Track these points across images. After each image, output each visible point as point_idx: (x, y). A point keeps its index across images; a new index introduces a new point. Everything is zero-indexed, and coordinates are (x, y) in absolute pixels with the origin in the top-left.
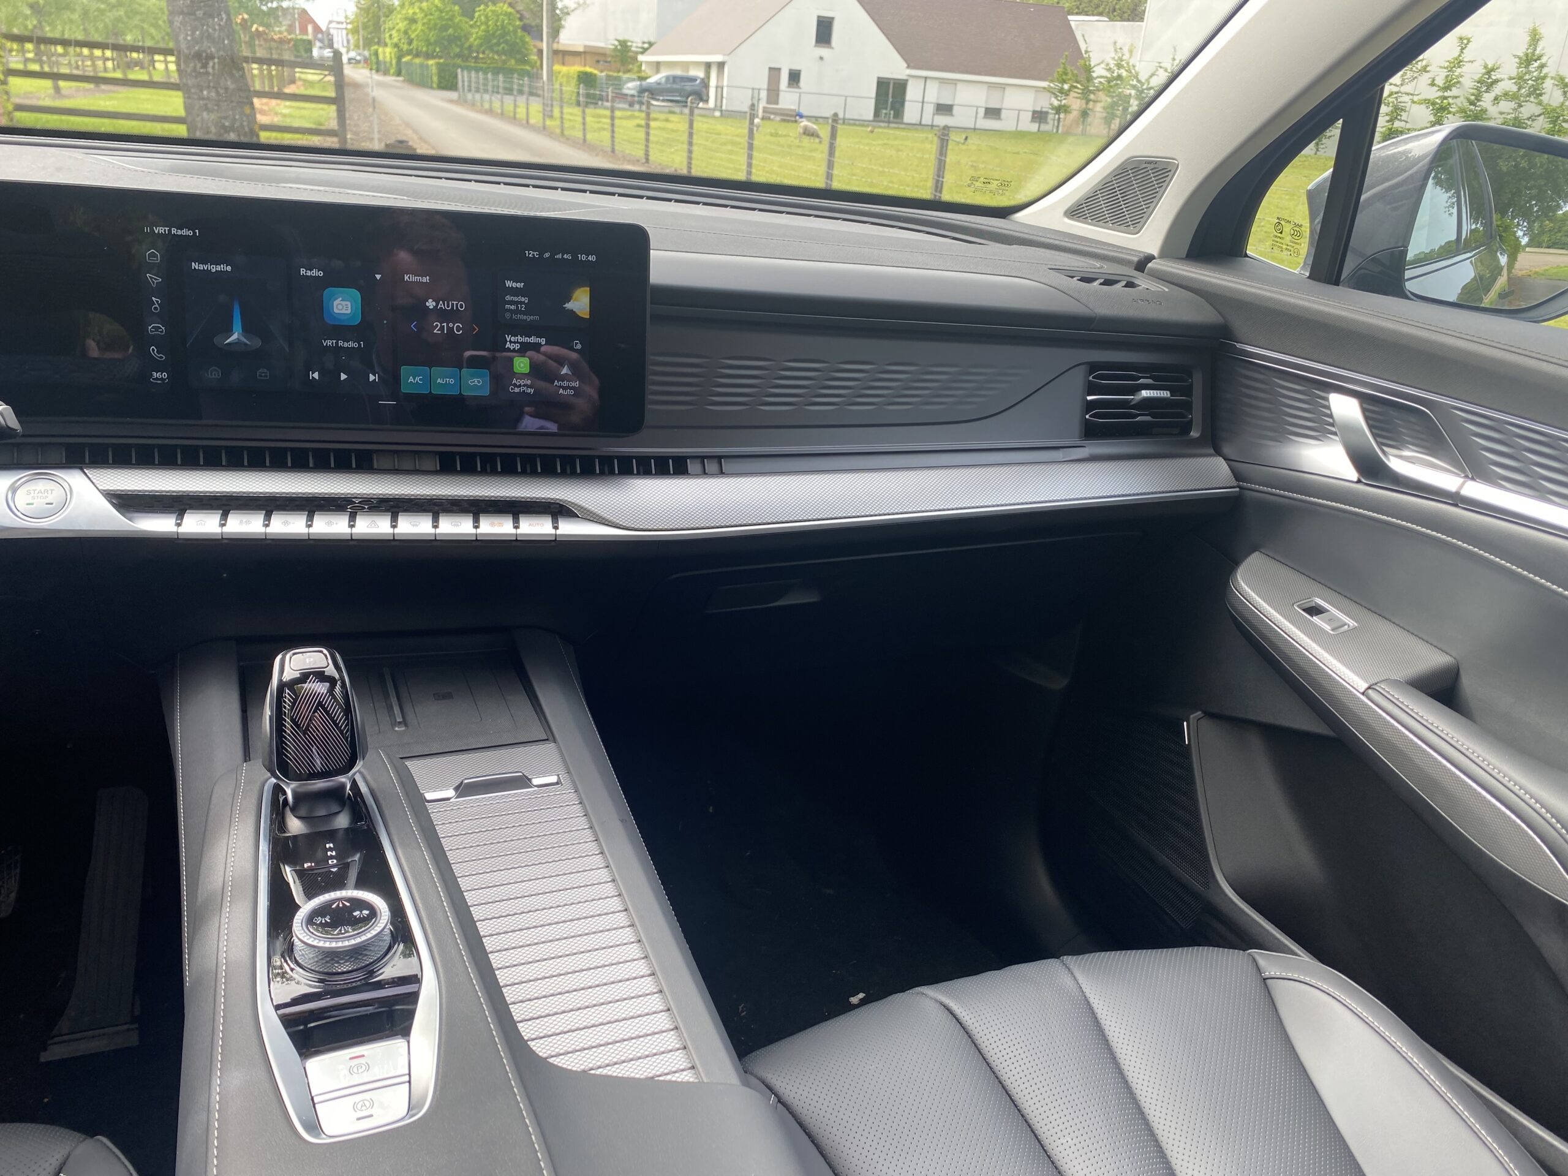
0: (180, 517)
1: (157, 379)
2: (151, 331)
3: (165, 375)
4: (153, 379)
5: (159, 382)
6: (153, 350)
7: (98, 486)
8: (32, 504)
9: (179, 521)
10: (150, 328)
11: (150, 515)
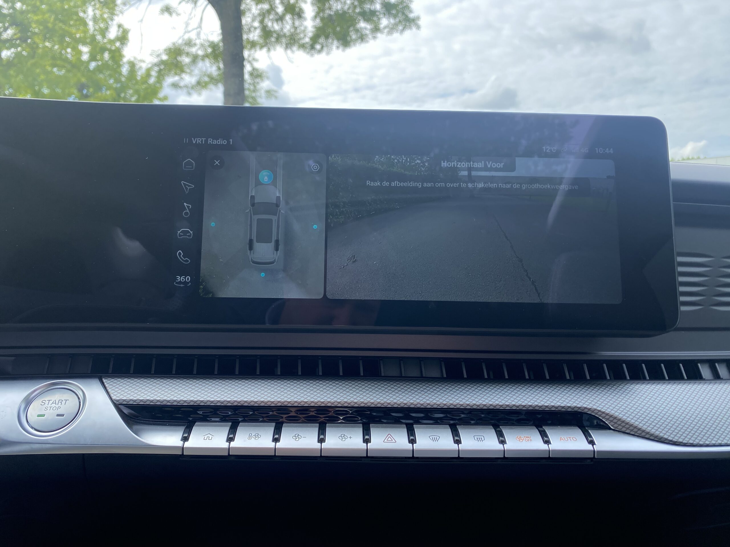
0: (188, 430)
1: (180, 282)
2: (180, 236)
3: (188, 278)
4: (177, 283)
5: (182, 285)
6: (180, 254)
7: (112, 395)
8: (44, 415)
9: (186, 435)
10: (179, 232)
11: (159, 427)
